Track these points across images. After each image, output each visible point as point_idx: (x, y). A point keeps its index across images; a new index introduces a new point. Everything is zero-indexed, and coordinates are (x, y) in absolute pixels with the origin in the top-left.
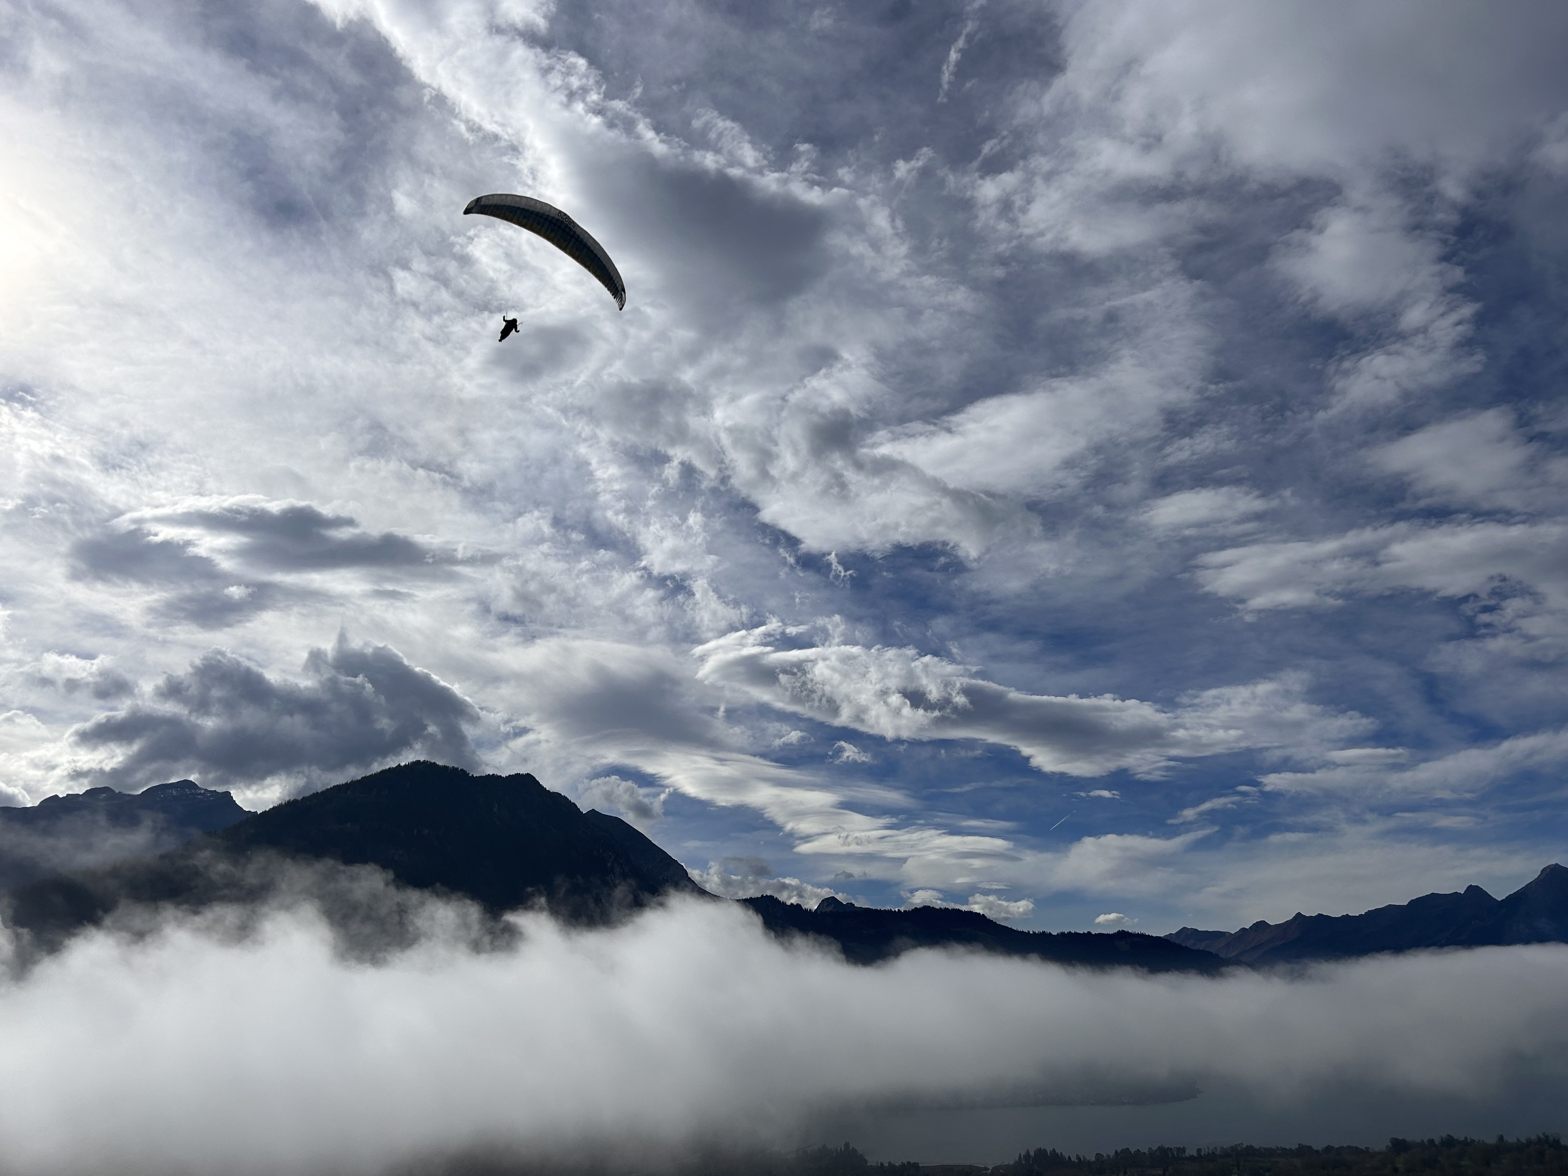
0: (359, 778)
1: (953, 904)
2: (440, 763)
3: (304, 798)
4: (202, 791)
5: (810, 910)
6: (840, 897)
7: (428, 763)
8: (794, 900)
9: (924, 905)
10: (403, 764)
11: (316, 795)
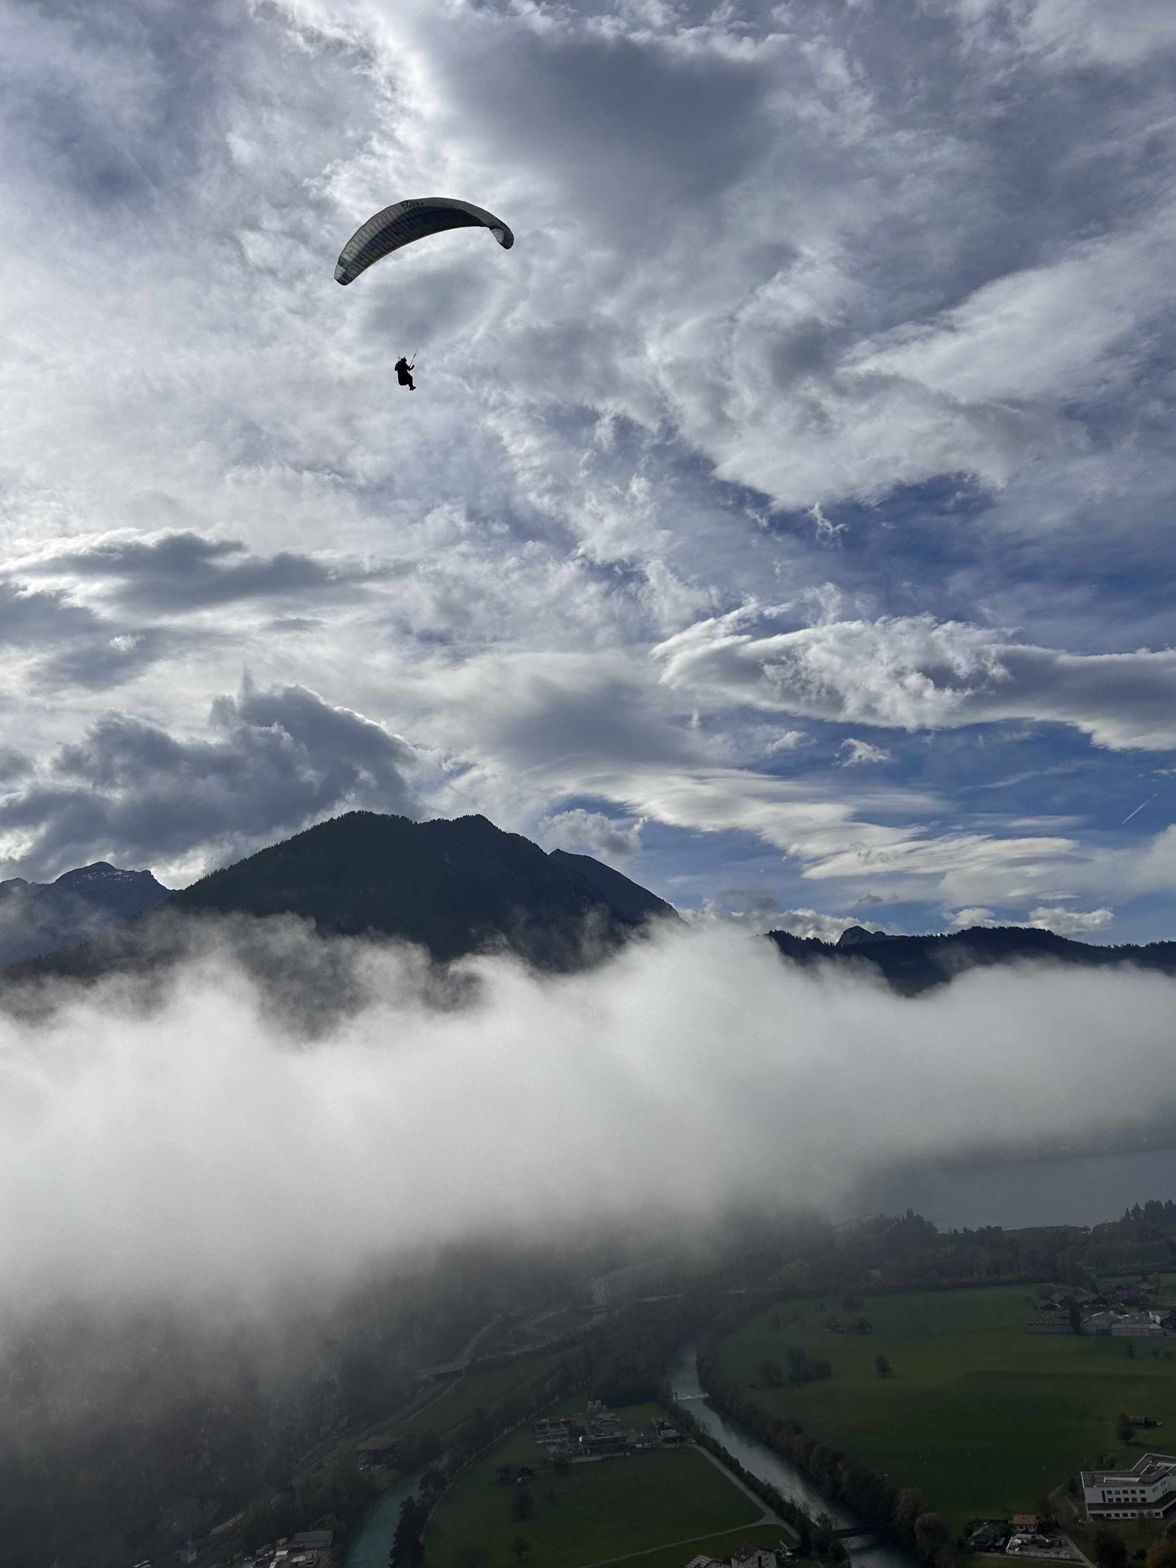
0: (290, 838)
1: (1010, 922)
2: (378, 812)
3: (231, 866)
4: (120, 873)
5: (831, 943)
6: (866, 926)
7: (364, 814)
8: (811, 935)
9: (973, 926)
10: (335, 818)
11: (244, 862)
